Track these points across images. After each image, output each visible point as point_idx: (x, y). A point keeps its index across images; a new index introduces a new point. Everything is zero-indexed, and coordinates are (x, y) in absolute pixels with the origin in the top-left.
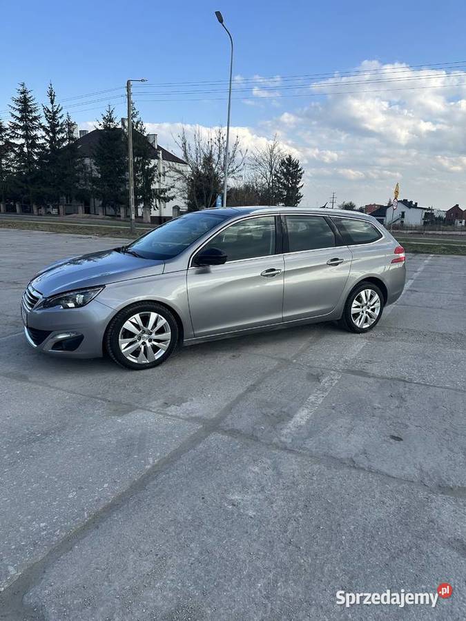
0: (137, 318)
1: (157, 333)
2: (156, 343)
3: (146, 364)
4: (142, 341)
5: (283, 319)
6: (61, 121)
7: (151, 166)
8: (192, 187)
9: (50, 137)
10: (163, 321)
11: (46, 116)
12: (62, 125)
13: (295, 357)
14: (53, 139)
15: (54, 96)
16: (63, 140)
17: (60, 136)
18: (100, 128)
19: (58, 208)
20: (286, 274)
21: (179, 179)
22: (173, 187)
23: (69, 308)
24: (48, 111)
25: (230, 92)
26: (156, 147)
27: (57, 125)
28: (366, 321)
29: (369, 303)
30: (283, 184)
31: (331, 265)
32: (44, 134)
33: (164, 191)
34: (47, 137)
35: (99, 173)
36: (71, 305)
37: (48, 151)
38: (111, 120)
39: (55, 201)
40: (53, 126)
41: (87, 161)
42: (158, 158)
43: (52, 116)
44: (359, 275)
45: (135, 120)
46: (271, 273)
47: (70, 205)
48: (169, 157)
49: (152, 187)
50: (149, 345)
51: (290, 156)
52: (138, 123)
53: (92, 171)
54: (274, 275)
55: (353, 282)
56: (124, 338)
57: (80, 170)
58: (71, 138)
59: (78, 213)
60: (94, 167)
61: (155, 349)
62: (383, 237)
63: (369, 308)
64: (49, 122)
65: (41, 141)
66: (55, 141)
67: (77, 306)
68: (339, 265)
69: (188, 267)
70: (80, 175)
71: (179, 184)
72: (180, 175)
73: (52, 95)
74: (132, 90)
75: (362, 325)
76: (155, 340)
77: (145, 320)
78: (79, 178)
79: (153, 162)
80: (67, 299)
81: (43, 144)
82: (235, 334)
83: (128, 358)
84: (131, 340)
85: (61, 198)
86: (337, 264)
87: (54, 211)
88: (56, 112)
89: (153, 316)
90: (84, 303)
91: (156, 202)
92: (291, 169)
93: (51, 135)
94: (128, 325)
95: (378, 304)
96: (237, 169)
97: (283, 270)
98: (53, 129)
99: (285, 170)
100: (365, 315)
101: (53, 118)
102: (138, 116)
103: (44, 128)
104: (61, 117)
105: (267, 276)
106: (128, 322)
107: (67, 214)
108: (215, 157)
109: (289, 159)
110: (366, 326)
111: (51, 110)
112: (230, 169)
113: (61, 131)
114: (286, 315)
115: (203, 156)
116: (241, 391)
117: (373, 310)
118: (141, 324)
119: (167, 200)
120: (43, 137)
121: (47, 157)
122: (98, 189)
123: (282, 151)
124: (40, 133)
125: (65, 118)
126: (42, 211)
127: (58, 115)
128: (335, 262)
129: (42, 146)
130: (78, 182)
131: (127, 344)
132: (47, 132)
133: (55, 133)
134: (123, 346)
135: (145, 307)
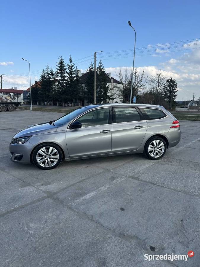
0: (44, 149)
1: (53, 155)
2: (52, 159)
3: (47, 168)
4: (46, 158)
5: (112, 152)
6: (74, 70)
7: (107, 86)
8: (123, 93)
9: (70, 76)
10: (55, 151)
11: (69, 68)
12: (74, 71)
13: (113, 169)
14: (71, 77)
15: (72, 60)
16: (74, 77)
17: (73, 76)
18: (88, 72)
19: (72, 104)
20: (112, 132)
21: (118, 90)
22: (115, 94)
23: (19, 144)
24: (69, 66)
25: (134, 54)
26: (111, 78)
27: (73, 71)
28: (157, 154)
29: (158, 146)
30: (168, 90)
31: (136, 128)
32: (68, 75)
33: (112, 96)
34: (69, 77)
35: (87, 89)
36: (20, 143)
37: (69, 82)
38: (92, 68)
39: (71, 101)
40: (71, 72)
41: (83, 85)
42: (111, 82)
43: (71, 68)
44: (152, 133)
45: (102, 67)
46: (105, 132)
47: (77, 103)
48: (115, 81)
49: (108, 94)
50: (49, 160)
51: (171, 78)
52: (103, 68)
53: (84, 89)
54: (107, 133)
55: (148, 136)
56: (39, 157)
57: (80, 89)
58: (78, 76)
59: (78, 106)
60: (85, 87)
61: (52, 162)
62: (167, 116)
63: (158, 149)
64: (70, 70)
65: (67, 78)
66: (72, 78)
67: (22, 143)
68: (140, 129)
69: (67, 129)
70: (80, 91)
71: (118, 93)
72: (118, 89)
73: (71, 60)
74: (96, 56)
75: (155, 156)
76: (52, 158)
77: (48, 150)
78: (80, 92)
79: (108, 84)
80: (19, 140)
81: (67, 79)
82: (77, 158)
83: (40, 165)
84: (41, 157)
85: (73, 100)
86: (140, 128)
87: (70, 105)
88: (72, 66)
89: (51, 148)
90: (24, 142)
91: (108, 100)
92: (172, 84)
93: (70, 75)
94: (40, 152)
95: (163, 147)
96: (143, 85)
97: (111, 131)
98: (71, 73)
99: (169, 84)
100: (156, 151)
101: (71, 69)
102: (103, 66)
103: (68, 73)
104: (74, 68)
105: (103, 133)
106: (40, 150)
107: (75, 106)
108: (134, 81)
109: (171, 79)
110: (157, 157)
111: (70, 66)
112: (140, 85)
113: (74, 74)
114: (113, 150)
115: (128, 80)
116: (76, 182)
117: (161, 150)
118: (46, 151)
119: (113, 99)
120: (67, 76)
121: (68, 84)
122: (87, 96)
123: (163, 76)
124: (66, 75)
125: (75, 68)
126: (66, 105)
127: (73, 68)
128: (138, 127)
129: (67, 80)
130: (79, 93)
131: (39, 159)
132: (69, 75)
133: (71, 75)
134: (38, 160)
135: (47, 145)
